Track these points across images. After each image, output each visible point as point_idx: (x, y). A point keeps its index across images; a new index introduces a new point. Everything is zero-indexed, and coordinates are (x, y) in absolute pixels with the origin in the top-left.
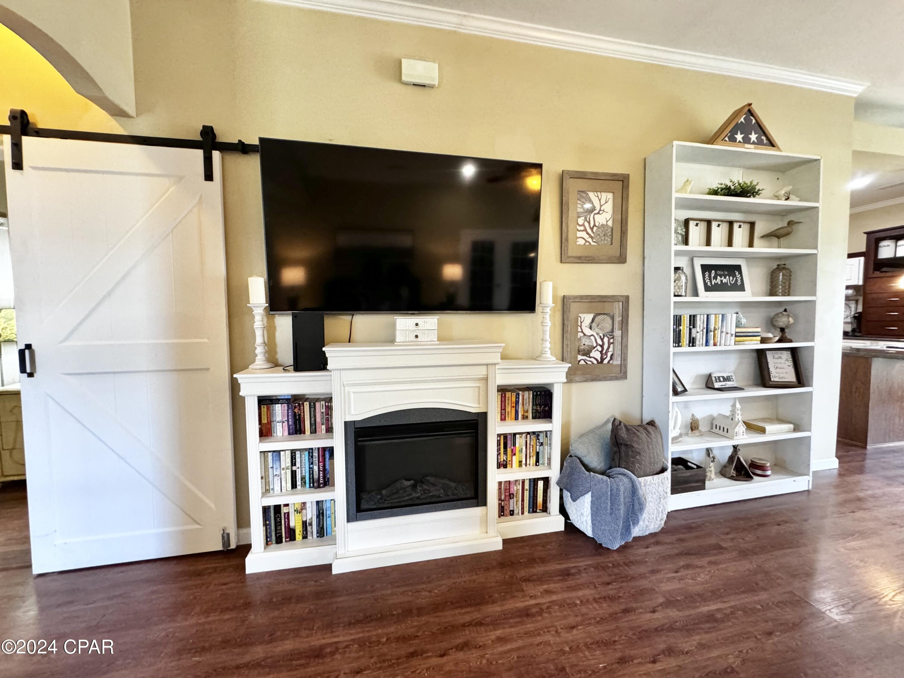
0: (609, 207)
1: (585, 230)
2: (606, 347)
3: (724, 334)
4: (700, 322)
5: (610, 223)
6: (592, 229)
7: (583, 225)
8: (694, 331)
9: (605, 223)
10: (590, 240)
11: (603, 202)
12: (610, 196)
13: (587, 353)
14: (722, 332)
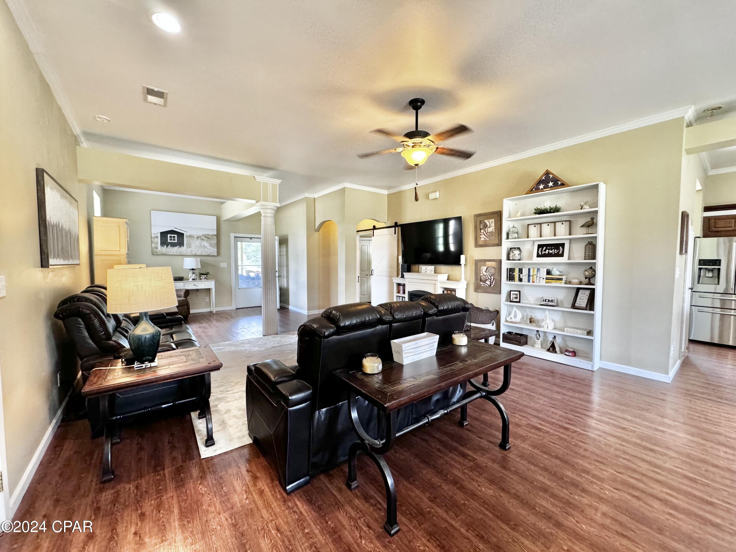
0: (493, 225)
4: (525, 272)
5: (494, 231)
6: (487, 234)
7: (483, 233)
8: (521, 275)
9: (492, 231)
10: (486, 238)
11: (491, 223)
12: (493, 220)
14: (537, 277)
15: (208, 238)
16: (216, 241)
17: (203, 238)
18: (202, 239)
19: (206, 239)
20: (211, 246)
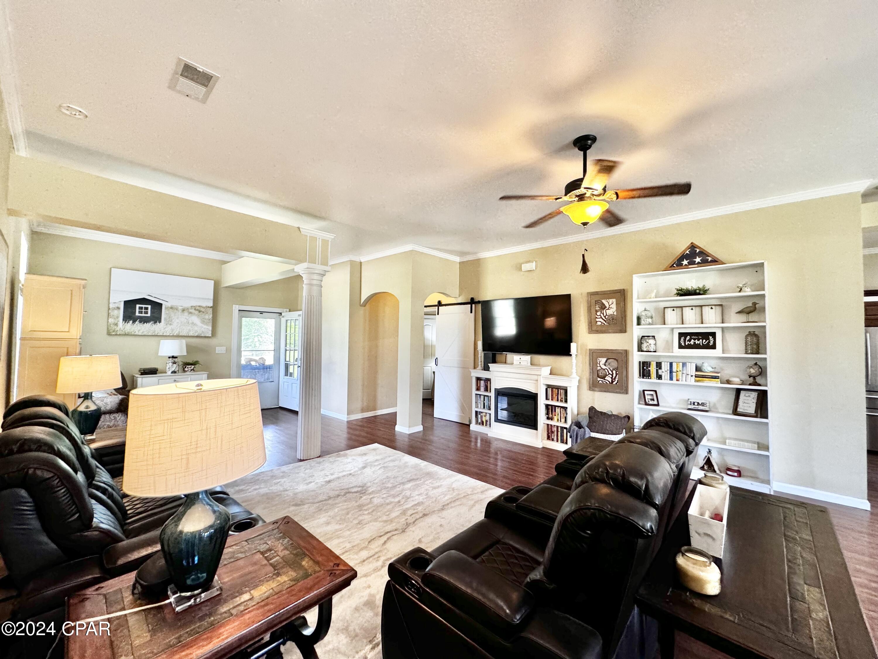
0: (614, 306)
1: (601, 318)
2: (614, 375)
3: (684, 375)
4: (665, 367)
5: (615, 313)
6: (605, 317)
7: (600, 315)
8: (660, 371)
9: (612, 313)
10: (604, 322)
11: (610, 303)
12: (614, 300)
13: (604, 378)
14: (682, 373)
15: (200, 311)
16: (211, 316)
17: (193, 311)
18: (191, 313)
19: (197, 312)
20: (203, 322)
